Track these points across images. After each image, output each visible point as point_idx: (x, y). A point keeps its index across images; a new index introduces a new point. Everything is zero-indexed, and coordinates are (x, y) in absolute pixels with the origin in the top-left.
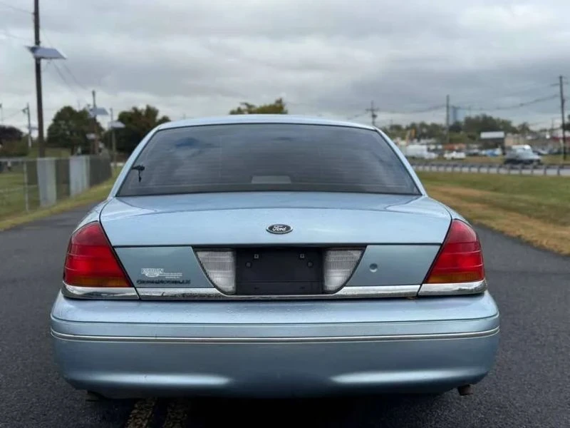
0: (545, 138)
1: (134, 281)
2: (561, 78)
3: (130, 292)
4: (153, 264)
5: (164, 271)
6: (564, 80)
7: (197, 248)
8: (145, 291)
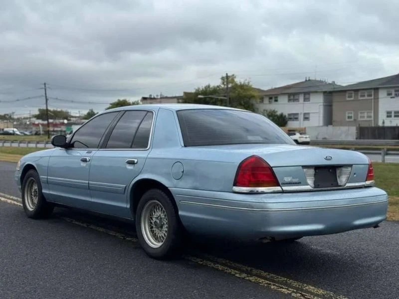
0: (26, 123)
1: (280, 183)
2: (45, 84)
3: (278, 188)
4: (289, 175)
5: (293, 178)
6: (47, 86)
7: (304, 167)
8: (285, 188)
